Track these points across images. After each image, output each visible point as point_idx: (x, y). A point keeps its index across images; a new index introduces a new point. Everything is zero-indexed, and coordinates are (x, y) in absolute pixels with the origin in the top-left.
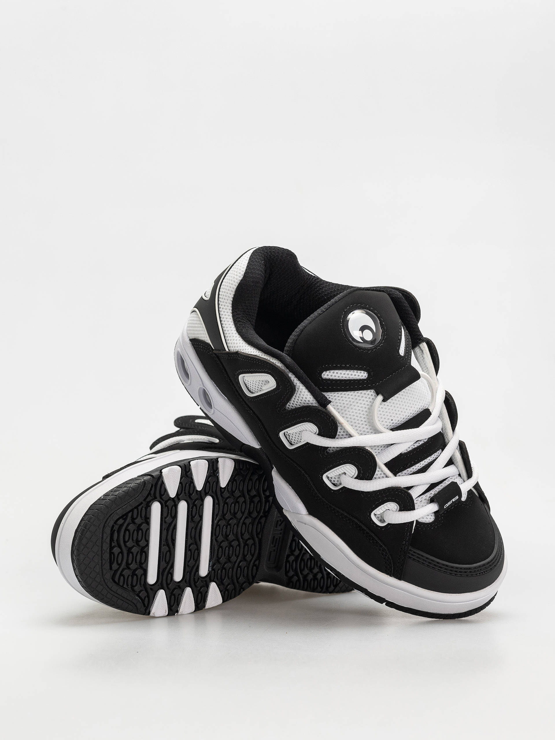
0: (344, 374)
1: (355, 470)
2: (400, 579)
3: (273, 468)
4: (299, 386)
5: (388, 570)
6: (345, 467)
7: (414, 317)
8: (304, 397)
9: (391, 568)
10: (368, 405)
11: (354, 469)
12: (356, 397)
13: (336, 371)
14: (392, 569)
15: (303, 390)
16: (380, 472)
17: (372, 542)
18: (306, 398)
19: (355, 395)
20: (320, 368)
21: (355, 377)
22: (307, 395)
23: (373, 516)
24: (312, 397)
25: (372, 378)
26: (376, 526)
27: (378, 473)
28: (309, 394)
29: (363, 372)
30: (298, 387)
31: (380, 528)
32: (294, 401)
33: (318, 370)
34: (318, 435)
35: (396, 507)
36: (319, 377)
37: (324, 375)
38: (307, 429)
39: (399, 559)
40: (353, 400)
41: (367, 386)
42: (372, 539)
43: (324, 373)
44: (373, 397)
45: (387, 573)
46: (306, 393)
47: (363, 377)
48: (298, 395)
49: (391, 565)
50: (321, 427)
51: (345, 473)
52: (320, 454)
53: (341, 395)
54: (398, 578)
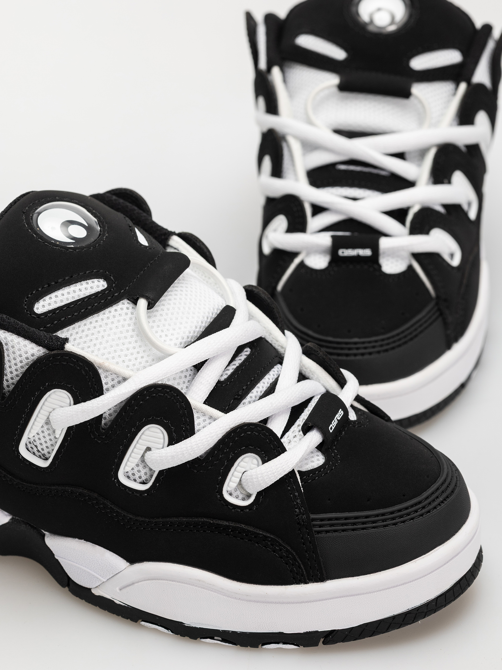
0: (69, 293)
1: (161, 432)
2: (321, 579)
3: (44, 536)
4: (6, 338)
5: (297, 573)
6: (143, 437)
7: (141, 211)
8: (22, 352)
9: (300, 567)
10: (129, 325)
11: (159, 431)
12: (105, 321)
13: (53, 295)
14: (302, 569)
15: (15, 340)
16: (202, 418)
17: (249, 541)
18: (26, 353)
19: (102, 319)
20: (26, 301)
21: (88, 291)
22: (26, 346)
23: (226, 496)
24: (33, 345)
25: (115, 283)
26: (242, 510)
27: (198, 421)
28: (27, 342)
29: (96, 280)
30: (5, 341)
31: (248, 510)
32: (11, 373)
33: (25, 306)
34: (75, 404)
35: (255, 461)
36: (30, 315)
37: (38, 309)
38: (54, 406)
39: (304, 544)
40: (102, 329)
41: (113, 297)
42: (246, 535)
43: (36, 306)
44: (131, 310)
45: (298, 582)
46: (21, 343)
47: (100, 287)
48: (12, 356)
49: (298, 562)
50: (72, 386)
51: (149, 449)
52: (95, 438)
53: (80, 329)
54: (320, 580)
